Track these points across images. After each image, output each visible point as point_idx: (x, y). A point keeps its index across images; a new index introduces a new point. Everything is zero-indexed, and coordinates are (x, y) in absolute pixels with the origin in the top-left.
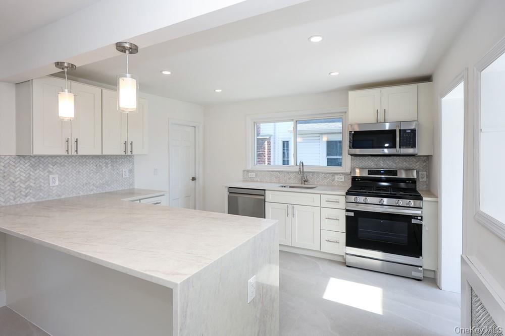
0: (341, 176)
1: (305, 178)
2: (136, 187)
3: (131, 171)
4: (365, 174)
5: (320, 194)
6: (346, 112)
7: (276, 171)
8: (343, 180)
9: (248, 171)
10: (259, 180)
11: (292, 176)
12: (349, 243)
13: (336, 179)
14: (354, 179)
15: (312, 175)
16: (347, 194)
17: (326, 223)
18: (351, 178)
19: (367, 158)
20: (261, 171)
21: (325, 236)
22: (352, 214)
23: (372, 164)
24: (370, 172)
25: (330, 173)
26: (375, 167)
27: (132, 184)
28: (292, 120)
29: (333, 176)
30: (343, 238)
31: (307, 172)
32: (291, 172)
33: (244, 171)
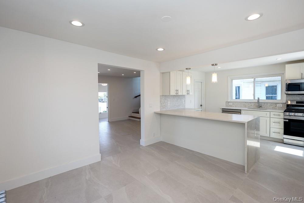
0: (280, 105)
1: (260, 105)
2: (186, 107)
3: (185, 101)
4: (295, 103)
5: (270, 112)
6: (283, 74)
7: (244, 102)
8: (281, 106)
9: (229, 102)
10: (234, 106)
11: (252, 104)
12: (285, 133)
13: (278, 106)
14: (288, 105)
15: (264, 104)
16: (284, 111)
17: (273, 125)
18: (286, 105)
19: (296, 95)
20: (236, 102)
21: (272, 130)
22: (287, 121)
23: (299, 98)
24: (297, 102)
25: (274, 103)
26: (301, 100)
27: (185, 106)
28: (253, 78)
29: (275, 104)
30: (282, 131)
31: (261, 102)
32: (252, 102)
33: (226, 102)
